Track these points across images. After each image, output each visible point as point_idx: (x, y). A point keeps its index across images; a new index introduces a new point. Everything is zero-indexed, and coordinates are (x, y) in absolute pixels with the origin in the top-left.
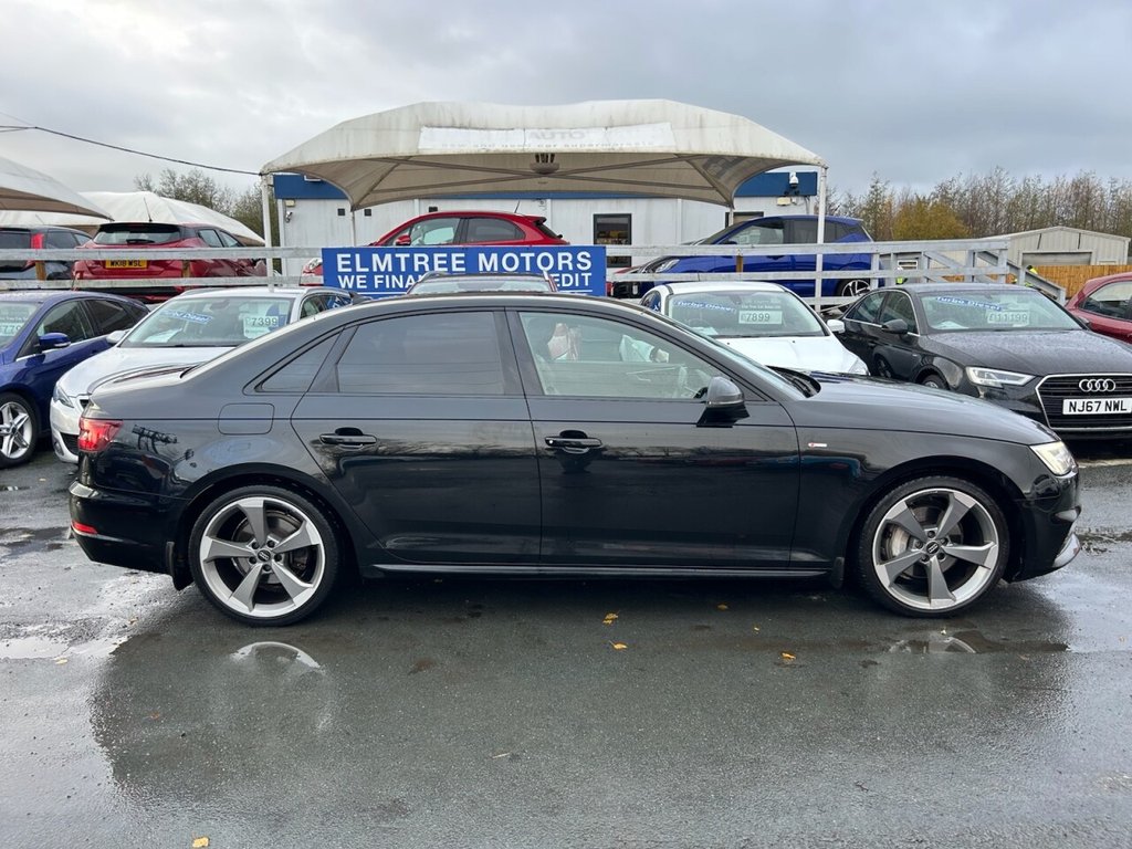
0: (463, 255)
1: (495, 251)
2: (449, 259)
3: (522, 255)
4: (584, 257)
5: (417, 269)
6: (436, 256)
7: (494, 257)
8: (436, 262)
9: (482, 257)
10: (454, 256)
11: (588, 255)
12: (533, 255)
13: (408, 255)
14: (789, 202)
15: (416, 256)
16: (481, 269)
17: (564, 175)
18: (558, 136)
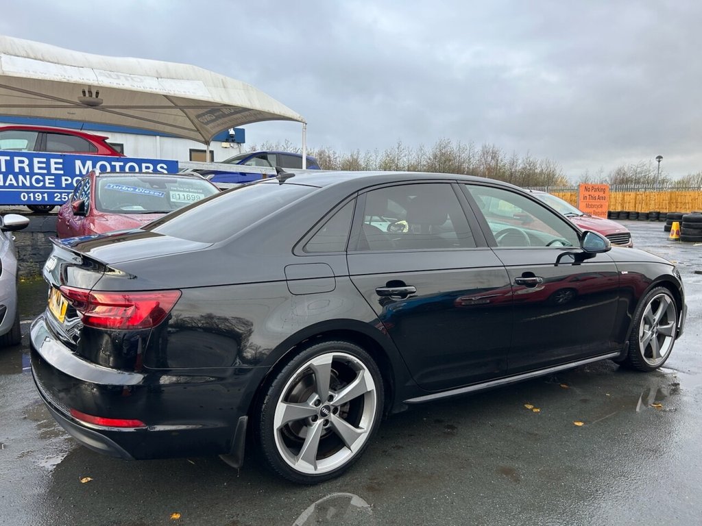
0: (61, 161)
1: (89, 158)
2: (48, 163)
3: (113, 163)
4: (162, 168)
5: (17, 170)
6: (36, 160)
7: (89, 163)
8: (36, 165)
9: (78, 163)
10: (53, 161)
11: (165, 167)
12: (122, 164)
13: (8, 158)
14: (229, 146)
15: (16, 159)
16: (78, 172)
17: (104, 109)
18: (122, 78)
